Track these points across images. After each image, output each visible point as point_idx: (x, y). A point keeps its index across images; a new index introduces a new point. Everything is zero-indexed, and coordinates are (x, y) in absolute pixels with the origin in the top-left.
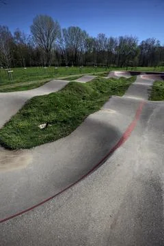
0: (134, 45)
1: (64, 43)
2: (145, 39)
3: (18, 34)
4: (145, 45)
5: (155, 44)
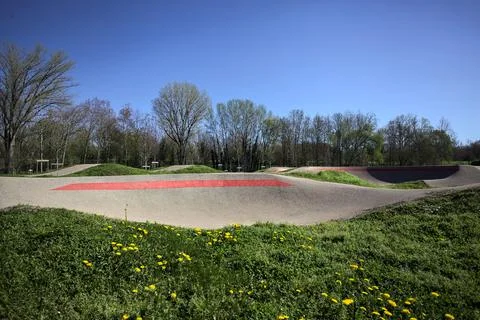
0: (367, 127)
1: (218, 128)
2: (393, 118)
3: (126, 113)
4: (398, 129)
5: (419, 125)
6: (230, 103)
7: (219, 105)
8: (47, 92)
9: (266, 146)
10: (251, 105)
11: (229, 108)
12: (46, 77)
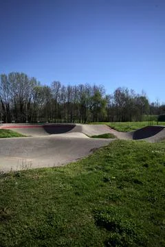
5: (130, 94)
6: (11, 74)
7: (2, 76)
9: (35, 105)
10: (26, 76)
11: (9, 78)
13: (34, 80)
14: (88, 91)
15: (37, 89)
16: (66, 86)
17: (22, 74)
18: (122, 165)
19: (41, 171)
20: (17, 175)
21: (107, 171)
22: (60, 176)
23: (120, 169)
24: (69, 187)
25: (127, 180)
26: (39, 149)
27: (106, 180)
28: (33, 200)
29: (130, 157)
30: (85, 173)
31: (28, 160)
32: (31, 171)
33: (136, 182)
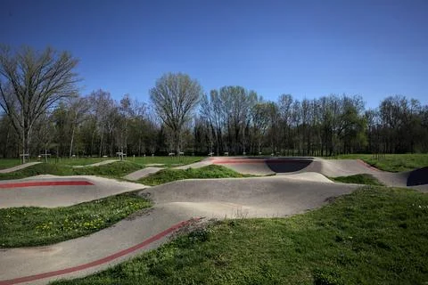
5: (409, 107)
6: (223, 90)
7: (212, 92)
8: (58, 87)
9: (256, 129)
10: (243, 91)
11: (221, 94)
12: (55, 74)
13: (253, 95)
14: (334, 106)
15: (258, 107)
16: (301, 100)
17: (238, 88)
18: (367, 222)
19: (258, 221)
20: (232, 223)
21: (343, 228)
22: (281, 229)
23: (363, 227)
24: (290, 242)
25: (368, 241)
26: (258, 195)
27: (339, 239)
28: (248, 251)
29: (381, 212)
30: (313, 228)
31: (244, 208)
32: (247, 221)
33: (382, 245)
